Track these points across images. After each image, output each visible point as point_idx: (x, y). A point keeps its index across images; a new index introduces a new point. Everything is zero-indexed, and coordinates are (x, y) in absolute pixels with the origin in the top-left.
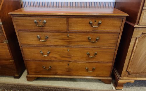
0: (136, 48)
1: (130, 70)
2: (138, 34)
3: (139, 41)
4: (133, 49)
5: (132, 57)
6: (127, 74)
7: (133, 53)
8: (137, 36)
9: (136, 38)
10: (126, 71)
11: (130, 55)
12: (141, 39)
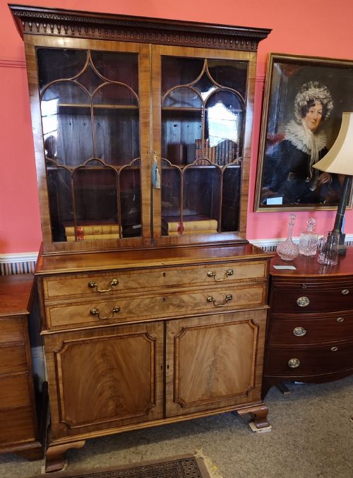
0: (62, 371)
1: (68, 418)
2: (55, 345)
3: (63, 357)
4: (57, 374)
5: (61, 391)
6: (65, 430)
7: (60, 382)
8: (54, 350)
9: (55, 354)
10: (60, 422)
11: (55, 387)
12: (65, 352)
